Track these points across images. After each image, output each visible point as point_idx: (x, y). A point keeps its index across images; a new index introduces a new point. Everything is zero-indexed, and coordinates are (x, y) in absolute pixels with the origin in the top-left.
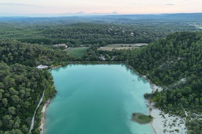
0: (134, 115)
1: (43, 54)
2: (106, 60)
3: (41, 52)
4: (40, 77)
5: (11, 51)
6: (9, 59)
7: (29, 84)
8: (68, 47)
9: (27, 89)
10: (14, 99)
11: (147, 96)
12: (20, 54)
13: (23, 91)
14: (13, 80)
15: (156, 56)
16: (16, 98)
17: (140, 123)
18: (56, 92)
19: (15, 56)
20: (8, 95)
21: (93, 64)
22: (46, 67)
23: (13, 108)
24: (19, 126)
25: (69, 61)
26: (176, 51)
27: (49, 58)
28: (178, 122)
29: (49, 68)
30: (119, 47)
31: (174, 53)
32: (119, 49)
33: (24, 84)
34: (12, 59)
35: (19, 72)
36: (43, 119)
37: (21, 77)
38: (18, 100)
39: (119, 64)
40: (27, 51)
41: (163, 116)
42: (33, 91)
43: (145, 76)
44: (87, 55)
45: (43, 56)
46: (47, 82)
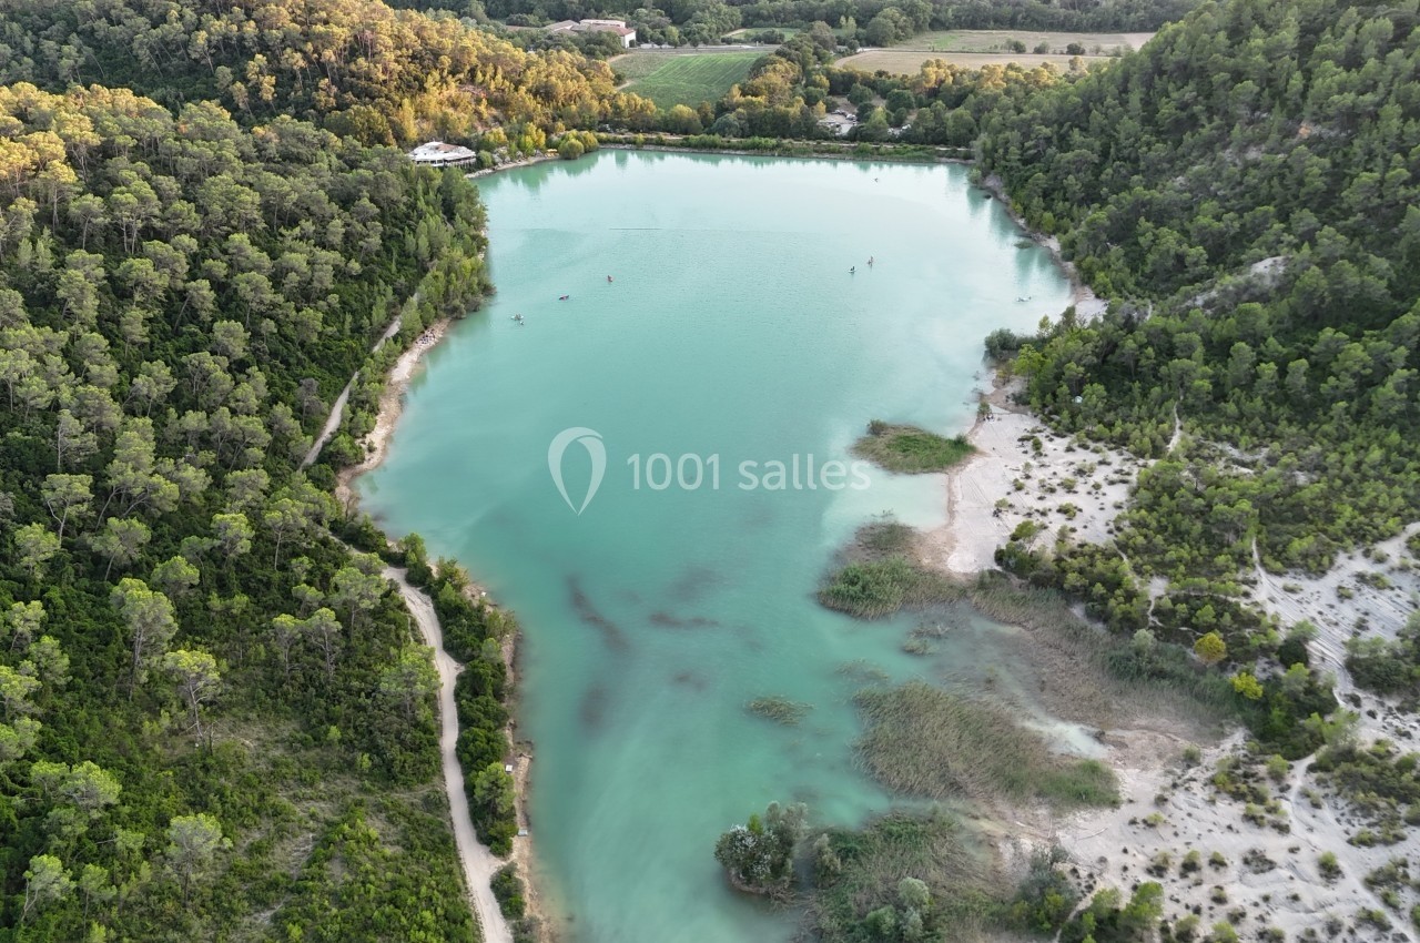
0: (877, 429)
1: (453, 73)
2: (853, 136)
3: (446, 60)
4: (413, 207)
5: (264, 47)
6: (255, 90)
7: (337, 227)
8: (642, 38)
9: (322, 254)
10: (244, 290)
11: (1001, 348)
12: (321, 68)
13: (297, 259)
14: (250, 198)
15: (1166, 110)
16: (255, 285)
17: (892, 467)
18: (487, 290)
19: (285, 78)
20: (219, 268)
21: (756, 152)
22: (464, 152)
23: (237, 326)
24: (254, 403)
25: (616, 126)
26: (1297, 81)
27: (492, 103)
28: (1099, 475)
29: (480, 164)
30: (993, 51)
31: (1278, 95)
32: (974, 64)
33: (308, 226)
34: (268, 93)
35: (289, 160)
36: (388, 406)
37: (294, 187)
38: (269, 296)
39: (930, 160)
40: (359, 47)
41: (1037, 446)
42: (355, 266)
43: (1054, 244)
44: (737, 97)
45: (452, 90)
46: (445, 232)
